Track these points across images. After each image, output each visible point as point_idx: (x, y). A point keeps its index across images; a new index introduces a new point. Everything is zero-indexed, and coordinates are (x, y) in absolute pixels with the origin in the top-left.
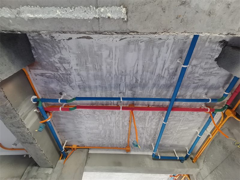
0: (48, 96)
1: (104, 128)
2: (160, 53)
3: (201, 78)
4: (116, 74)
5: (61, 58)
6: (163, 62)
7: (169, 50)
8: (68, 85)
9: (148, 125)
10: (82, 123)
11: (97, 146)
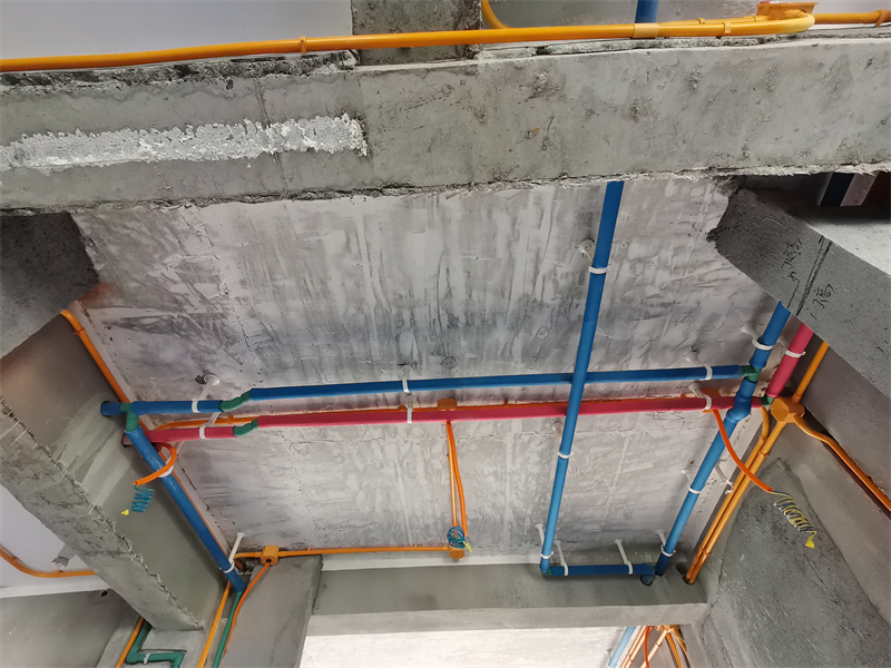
0: (159, 392)
1: (365, 483)
2: (516, 226)
3: (670, 297)
4: (379, 304)
5: (184, 266)
6: (533, 255)
7: (547, 216)
8: (221, 350)
9: (513, 463)
10: (288, 472)
11: (348, 545)
